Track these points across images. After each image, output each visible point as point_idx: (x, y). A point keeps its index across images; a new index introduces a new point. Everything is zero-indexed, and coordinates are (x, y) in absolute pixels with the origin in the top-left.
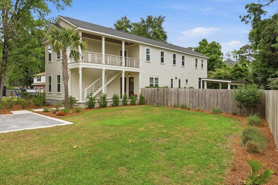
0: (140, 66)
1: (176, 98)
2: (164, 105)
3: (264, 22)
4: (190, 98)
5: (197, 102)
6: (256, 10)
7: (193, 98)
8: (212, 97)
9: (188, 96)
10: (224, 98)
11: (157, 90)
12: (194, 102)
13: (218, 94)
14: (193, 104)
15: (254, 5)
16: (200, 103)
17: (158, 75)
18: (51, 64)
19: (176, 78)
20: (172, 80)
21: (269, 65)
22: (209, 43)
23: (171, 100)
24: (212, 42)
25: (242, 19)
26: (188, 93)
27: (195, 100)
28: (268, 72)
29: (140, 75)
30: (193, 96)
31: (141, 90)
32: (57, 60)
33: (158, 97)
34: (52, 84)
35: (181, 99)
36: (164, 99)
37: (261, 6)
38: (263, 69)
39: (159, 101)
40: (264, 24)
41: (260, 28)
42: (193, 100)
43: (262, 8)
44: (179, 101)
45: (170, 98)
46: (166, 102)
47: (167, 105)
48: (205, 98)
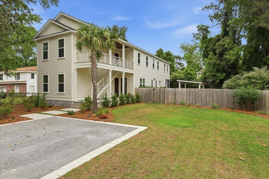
0: (134, 68)
1: (173, 96)
2: (160, 102)
3: (211, 39)
4: (188, 97)
5: (194, 100)
6: (204, 30)
7: (190, 96)
8: (208, 95)
9: (185, 94)
10: (219, 96)
11: (152, 89)
12: (191, 99)
13: (213, 93)
14: (190, 101)
15: (204, 26)
16: (196, 101)
17: (145, 77)
18: (48, 63)
19: (154, 79)
20: (152, 80)
21: (218, 71)
22: (165, 52)
23: (168, 98)
24: (167, 51)
25: (194, 35)
26: (185, 92)
27: (192, 98)
28: (217, 75)
29: (134, 76)
30: (190, 95)
31: (135, 89)
32: (58, 59)
33: (154, 96)
34: (48, 83)
35: (178, 97)
36: (160, 98)
37: (208, 27)
38: (214, 74)
39: (155, 99)
40: (211, 41)
41: (208, 43)
42: (190, 99)
43: (209, 29)
44: (176, 98)
45: (167, 97)
46: (162, 100)
47: (164, 103)
48: (201, 96)
